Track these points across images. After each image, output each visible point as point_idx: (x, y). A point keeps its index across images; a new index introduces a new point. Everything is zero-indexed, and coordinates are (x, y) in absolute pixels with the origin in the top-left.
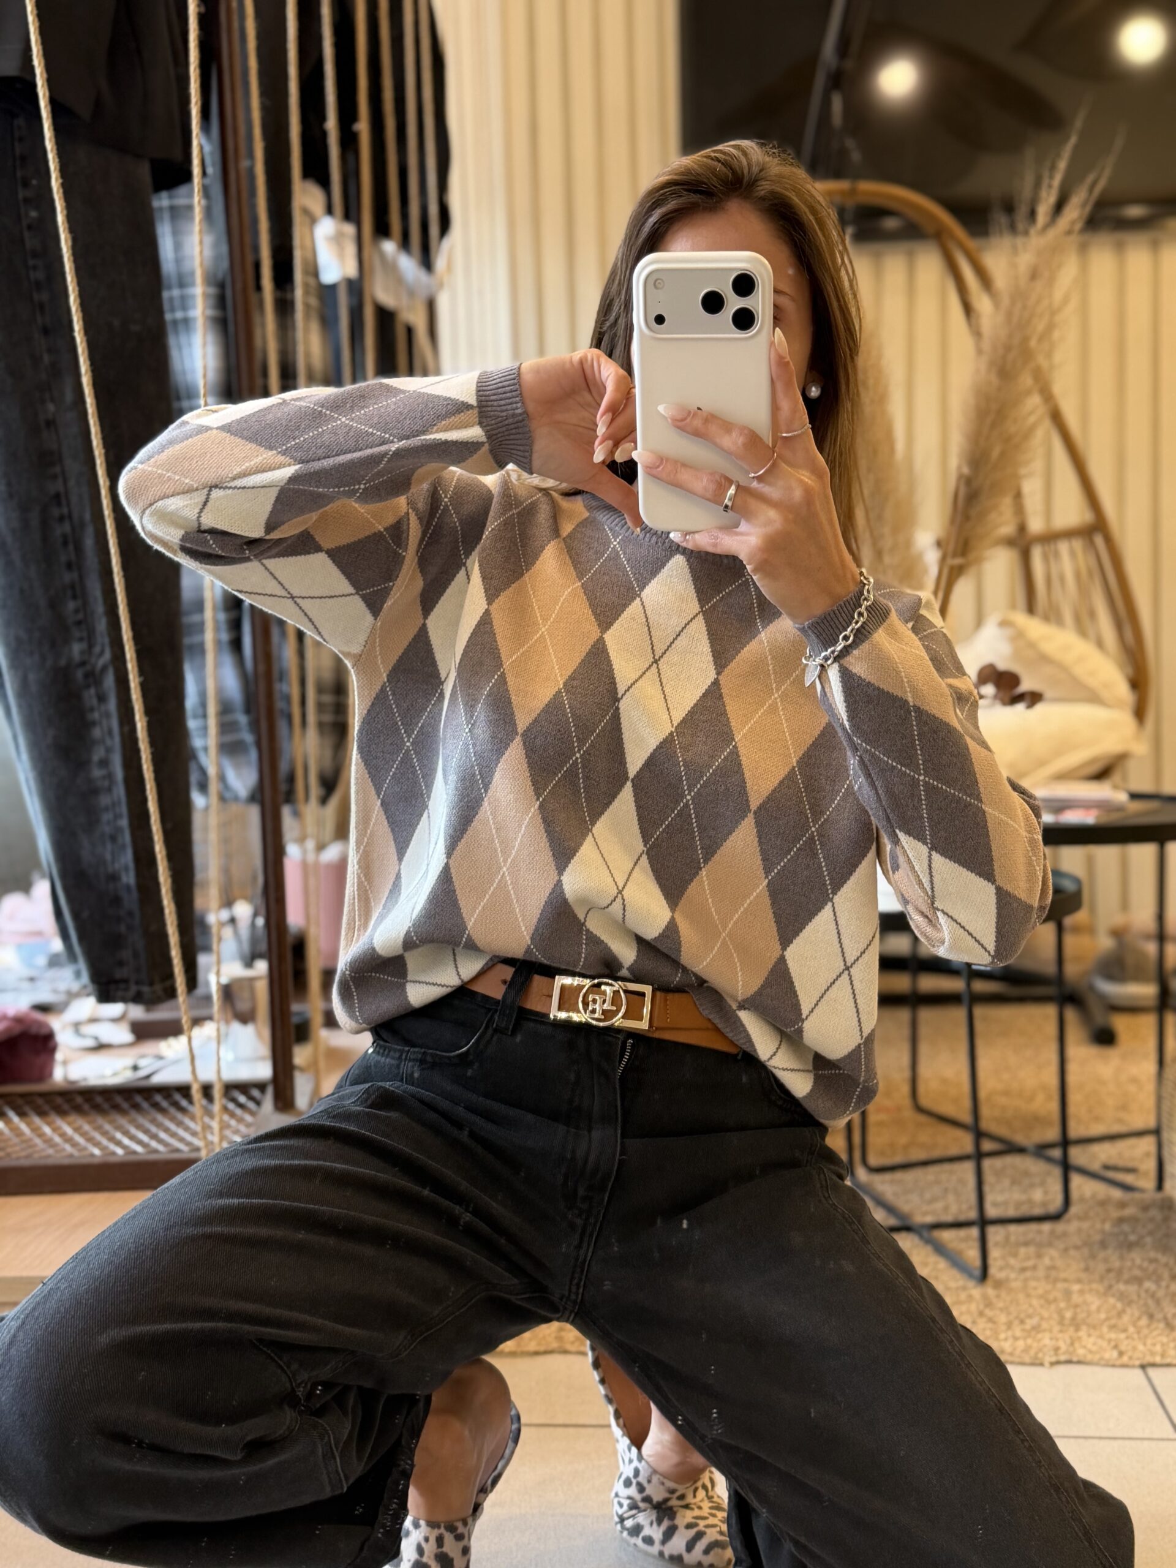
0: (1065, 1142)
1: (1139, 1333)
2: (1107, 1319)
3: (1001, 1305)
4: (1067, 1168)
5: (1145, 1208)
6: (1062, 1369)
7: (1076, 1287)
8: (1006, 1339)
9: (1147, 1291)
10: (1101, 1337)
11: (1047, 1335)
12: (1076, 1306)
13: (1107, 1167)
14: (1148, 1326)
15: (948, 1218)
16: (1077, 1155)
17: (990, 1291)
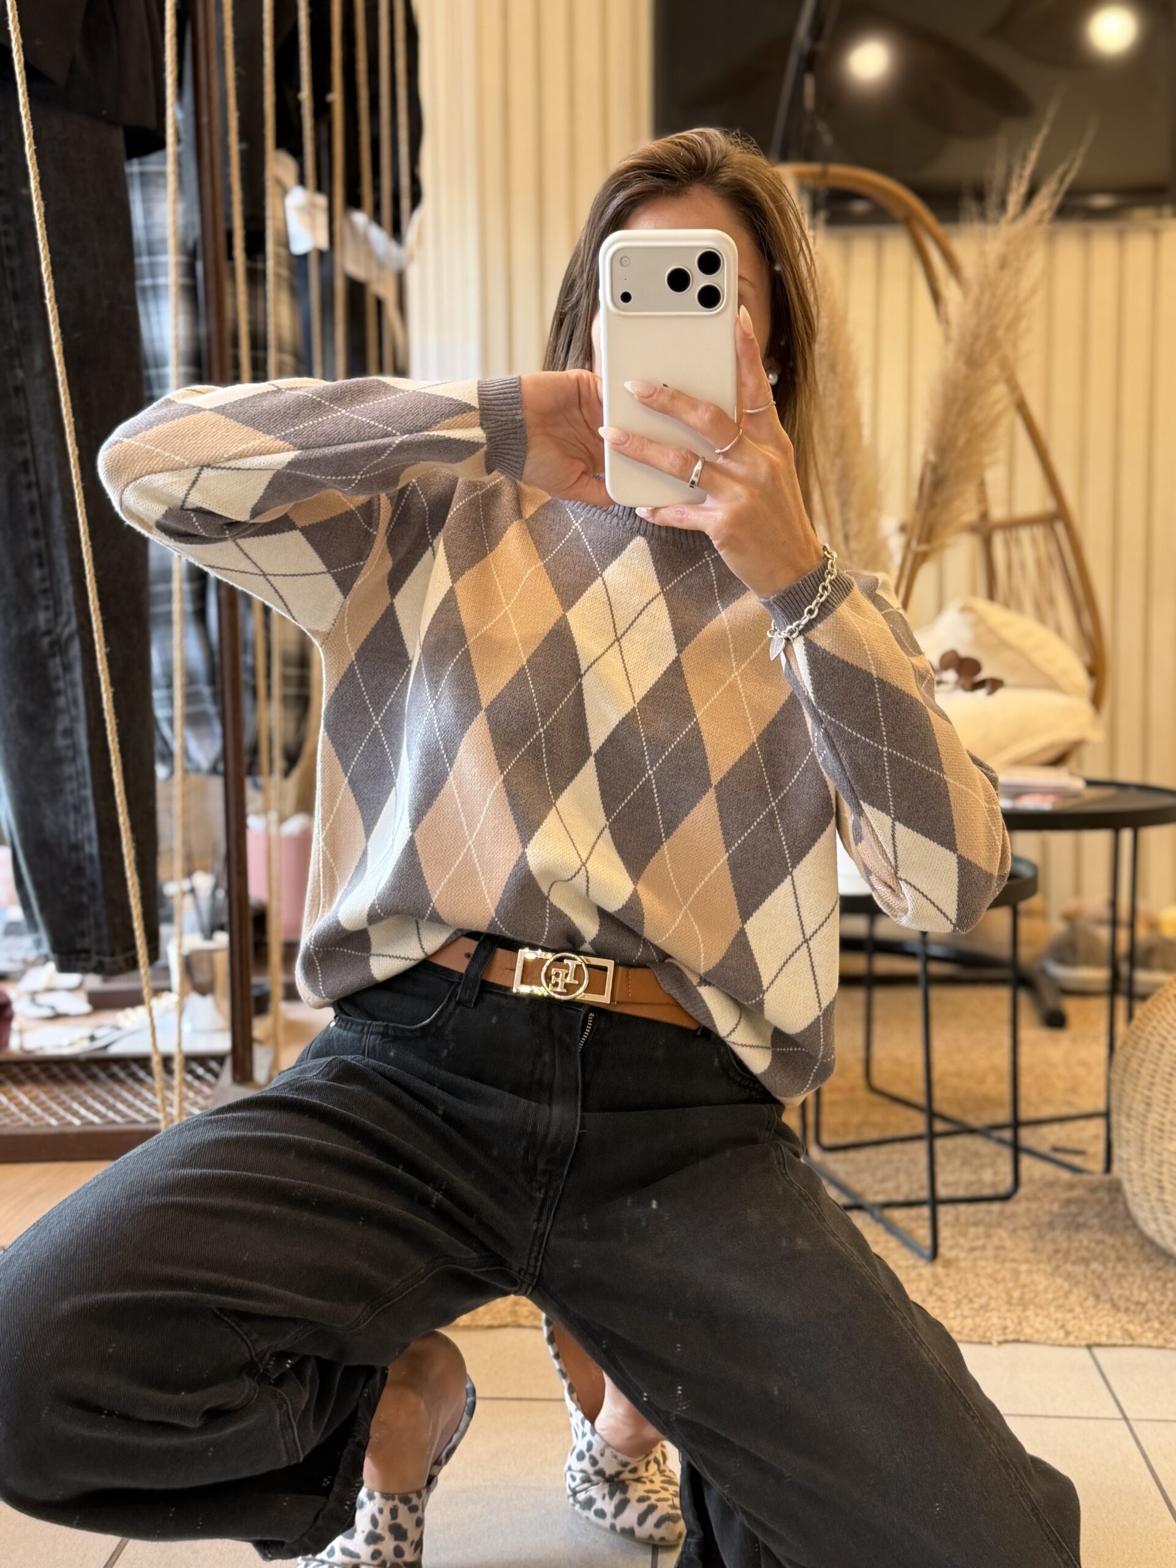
0: (1016, 1124)
1: (1085, 1313)
2: (1054, 1299)
3: (950, 1283)
4: (1017, 1149)
5: (1093, 1190)
6: (1009, 1348)
7: (1024, 1267)
8: (954, 1318)
9: (1093, 1272)
10: (1048, 1316)
11: (995, 1314)
12: (1024, 1286)
13: (1056, 1149)
14: (1095, 1307)
15: (900, 1197)
16: (1027, 1137)
17: (940, 1270)
